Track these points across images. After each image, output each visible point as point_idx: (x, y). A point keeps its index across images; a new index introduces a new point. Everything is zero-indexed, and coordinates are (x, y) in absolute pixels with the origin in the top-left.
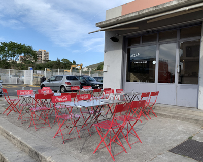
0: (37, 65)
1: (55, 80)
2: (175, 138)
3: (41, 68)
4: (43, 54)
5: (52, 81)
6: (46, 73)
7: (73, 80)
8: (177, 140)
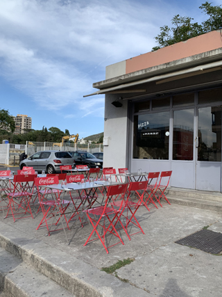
0: (15, 137)
1: (40, 158)
2: (187, 228)
3: (20, 140)
4: (23, 120)
5: (35, 158)
6: (28, 148)
7: (65, 157)
8: (188, 230)
